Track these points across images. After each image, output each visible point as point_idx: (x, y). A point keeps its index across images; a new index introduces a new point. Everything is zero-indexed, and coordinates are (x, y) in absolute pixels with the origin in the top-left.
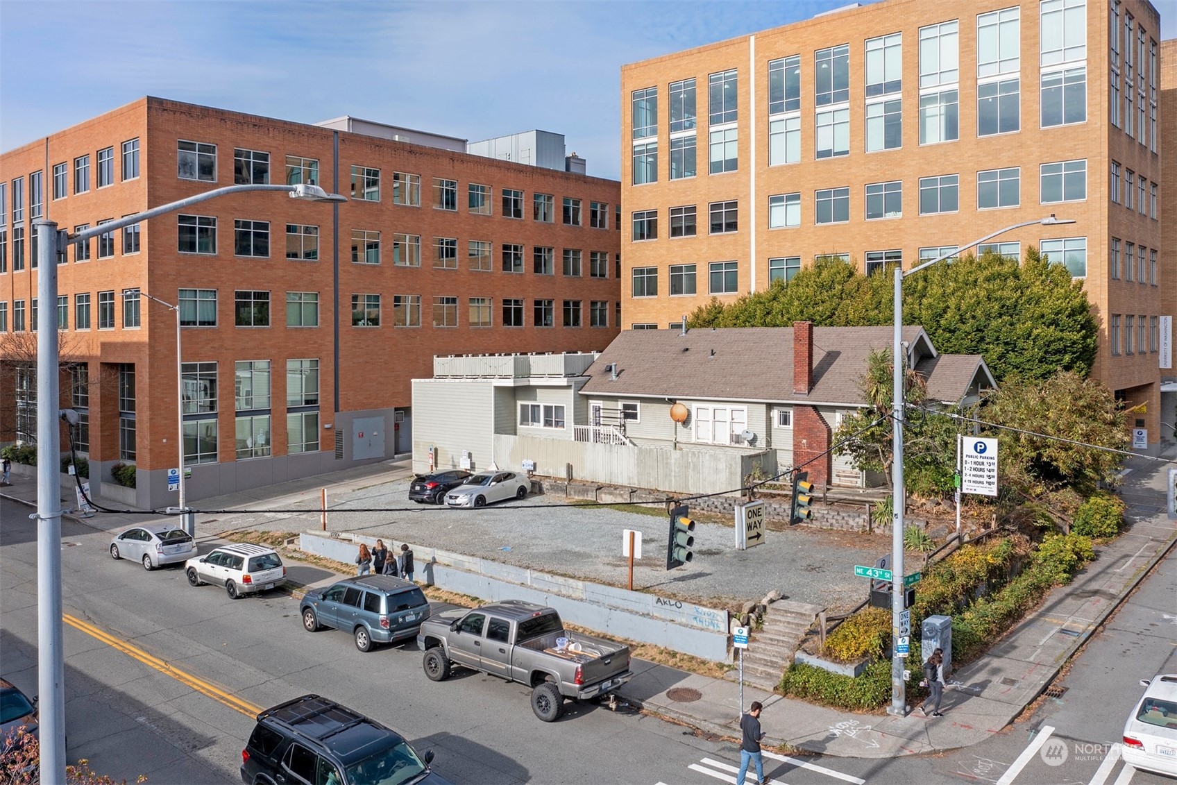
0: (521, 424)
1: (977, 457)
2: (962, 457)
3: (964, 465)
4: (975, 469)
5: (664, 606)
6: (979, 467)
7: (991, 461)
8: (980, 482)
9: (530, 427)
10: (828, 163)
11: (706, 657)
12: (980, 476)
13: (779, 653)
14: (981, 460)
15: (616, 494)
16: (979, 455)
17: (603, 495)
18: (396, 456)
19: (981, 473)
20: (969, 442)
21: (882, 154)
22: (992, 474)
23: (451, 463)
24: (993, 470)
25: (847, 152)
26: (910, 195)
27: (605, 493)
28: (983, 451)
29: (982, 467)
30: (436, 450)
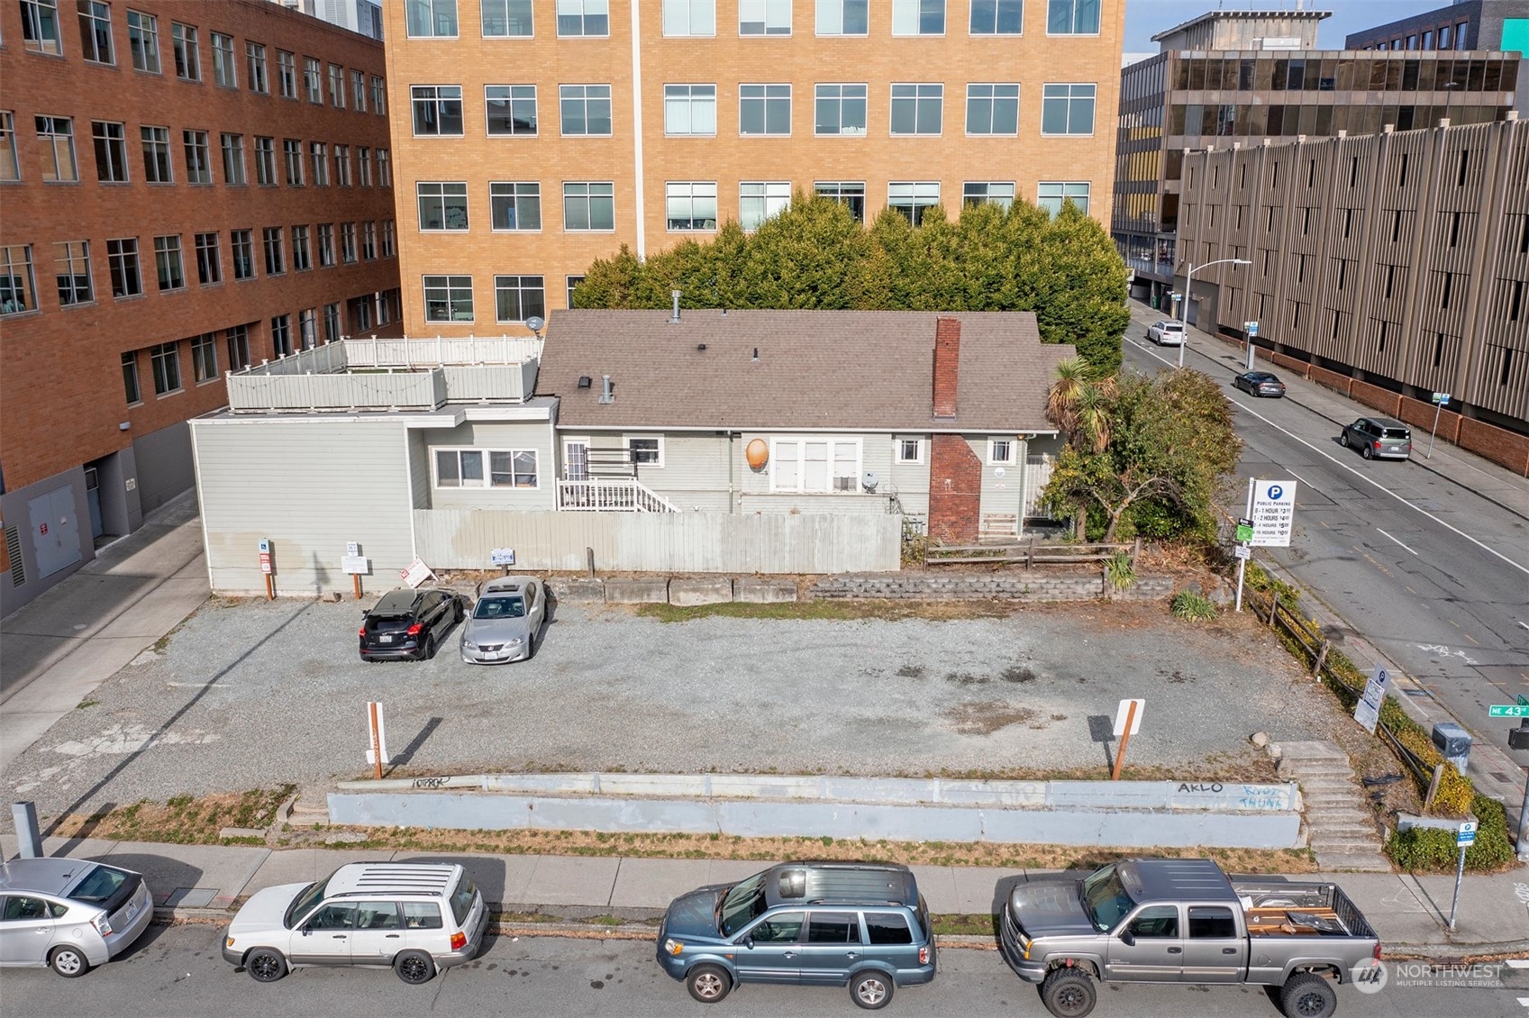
0: (440, 484)
1: (1270, 504)
2: (1252, 504)
3: (1254, 514)
4: (1266, 518)
5: (1191, 793)
6: (1271, 515)
7: (1286, 507)
8: (1271, 532)
9: (461, 488)
10: (760, 42)
11: (1267, 846)
12: (1272, 525)
13: (1351, 818)
14: (1275, 507)
15: (707, 590)
16: (1273, 501)
17: (682, 595)
18: (97, 553)
19: (1274, 522)
20: (1262, 487)
21: (840, 40)
22: (1285, 522)
23: (312, 565)
24: (1288, 518)
25: (787, 31)
26: (879, 105)
27: (686, 591)
28: (1277, 497)
29: (1275, 514)
30: (271, 545)
